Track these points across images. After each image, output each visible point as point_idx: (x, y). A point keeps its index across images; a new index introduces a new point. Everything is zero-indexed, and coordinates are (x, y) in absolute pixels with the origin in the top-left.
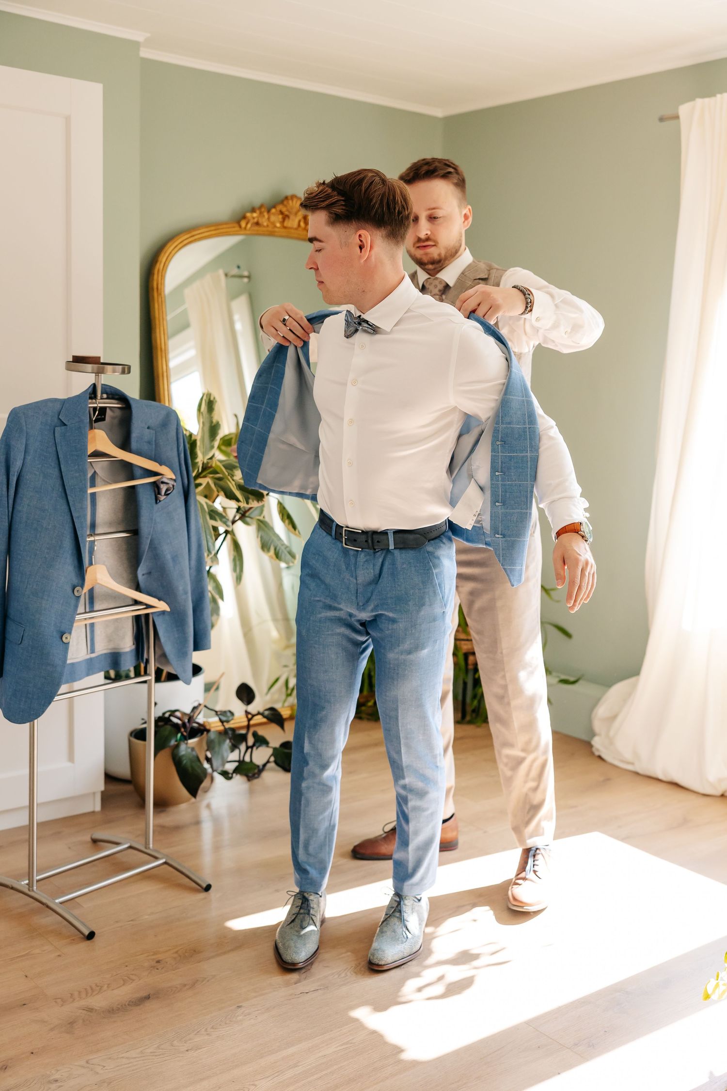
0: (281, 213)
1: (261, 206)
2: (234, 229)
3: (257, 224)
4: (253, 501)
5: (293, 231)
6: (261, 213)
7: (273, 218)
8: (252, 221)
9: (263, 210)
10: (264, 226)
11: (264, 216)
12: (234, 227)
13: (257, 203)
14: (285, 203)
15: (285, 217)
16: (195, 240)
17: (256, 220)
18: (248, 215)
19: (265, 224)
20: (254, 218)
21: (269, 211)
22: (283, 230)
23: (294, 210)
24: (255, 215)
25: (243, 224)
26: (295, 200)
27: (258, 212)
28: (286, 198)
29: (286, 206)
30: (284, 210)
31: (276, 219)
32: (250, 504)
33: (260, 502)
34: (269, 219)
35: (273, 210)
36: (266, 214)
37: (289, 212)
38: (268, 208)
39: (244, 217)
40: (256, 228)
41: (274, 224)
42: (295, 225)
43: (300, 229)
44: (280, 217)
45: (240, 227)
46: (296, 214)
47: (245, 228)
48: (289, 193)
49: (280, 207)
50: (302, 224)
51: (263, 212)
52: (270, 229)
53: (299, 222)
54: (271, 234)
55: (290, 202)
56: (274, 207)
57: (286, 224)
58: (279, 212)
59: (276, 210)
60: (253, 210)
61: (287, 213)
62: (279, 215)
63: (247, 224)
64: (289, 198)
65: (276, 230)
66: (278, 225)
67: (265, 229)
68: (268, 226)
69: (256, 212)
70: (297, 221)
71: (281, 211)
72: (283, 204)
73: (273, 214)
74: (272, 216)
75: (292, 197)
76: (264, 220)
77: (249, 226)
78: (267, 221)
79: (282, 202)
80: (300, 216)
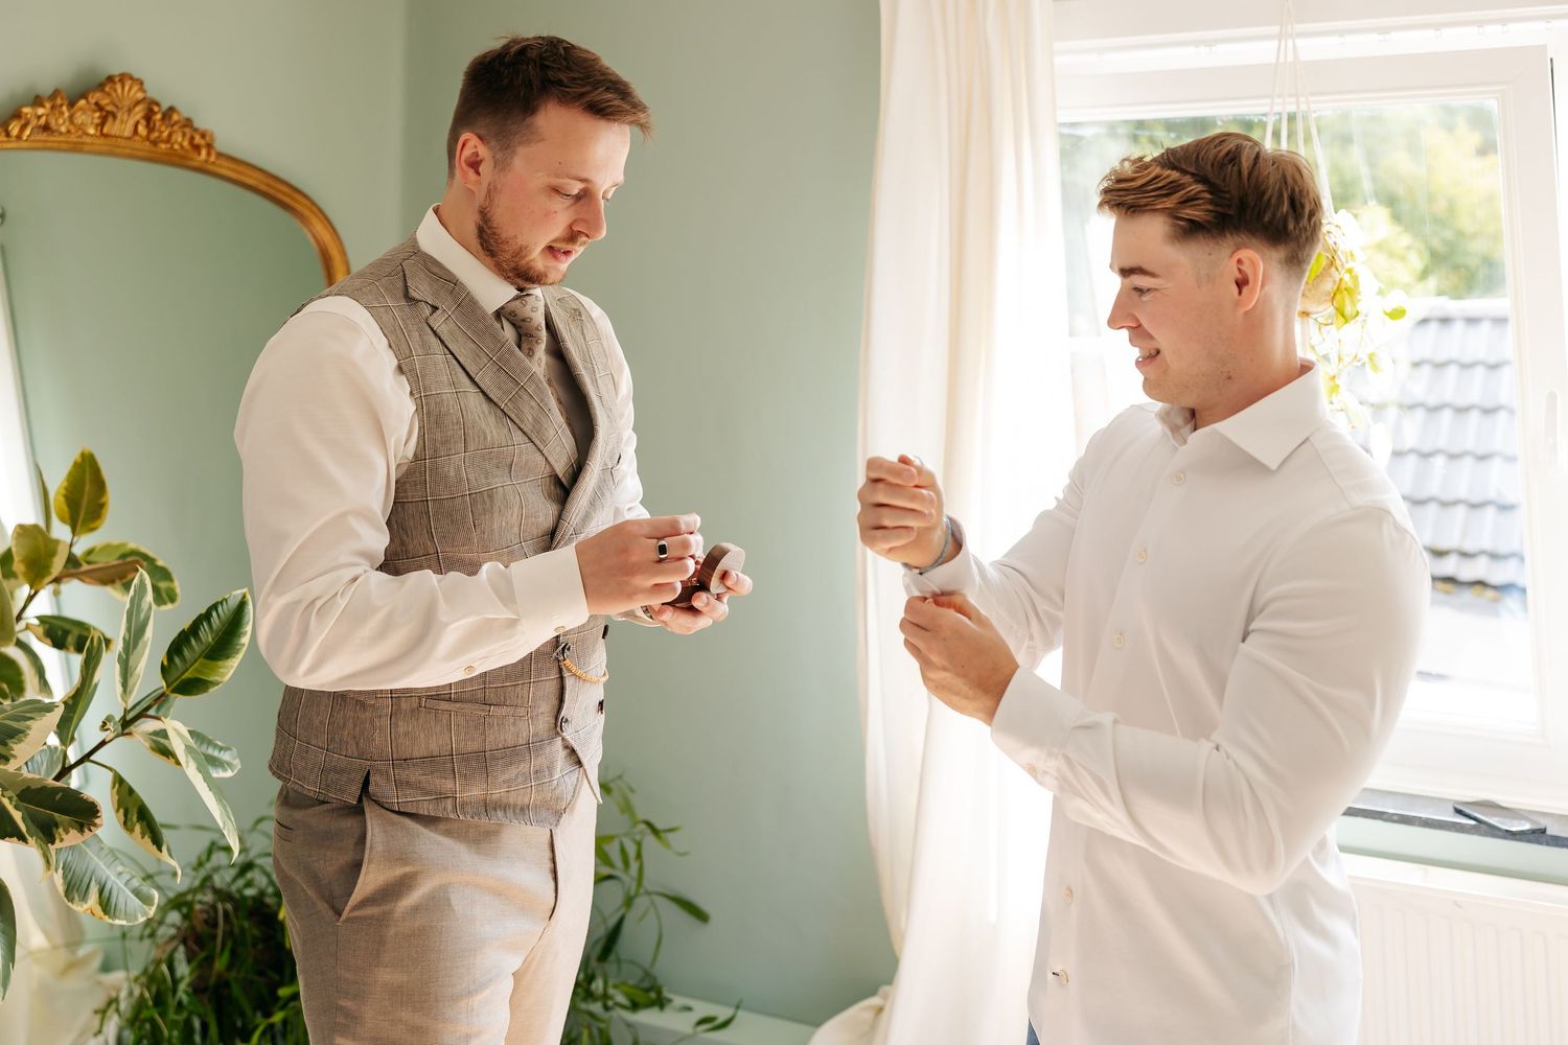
0: (98, 107)
1: (55, 94)
3: (46, 128)
5: (122, 142)
6: (53, 107)
7: (80, 118)
8: (34, 122)
9: (59, 101)
10: (61, 133)
11: (62, 113)
13: (46, 88)
14: (107, 89)
15: (106, 116)
17: (43, 121)
18: (26, 110)
19: (63, 129)
20: (39, 117)
21: (72, 105)
22: (102, 140)
23: (127, 103)
24: (41, 111)
25: (14, 129)
26: (128, 84)
27: (48, 105)
28: (110, 79)
29: (109, 94)
30: (104, 102)
31: (87, 119)
34: (71, 118)
35: (82, 102)
36: (64, 108)
37: (117, 107)
38: (72, 96)
39: (17, 115)
40: (43, 136)
41: (81, 128)
42: (128, 131)
43: (137, 138)
44: (97, 114)
45: (8, 134)
46: (130, 111)
47: (19, 137)
48: (116, 71)
49: (95, 97)
50: (142, 130)
51: (61, 105)
52: (73, 138)
53: (137, 124)
54: (76, 148)
55: (118, 87)
56: (84, 96)
57: (105, 130)
58: (94, 107)
59: (88, 102)
60: (38, 101)
61: (109, 108)
62: (94, 111)
63: (23, 128)
64: (117, 79)
65: (88, 140)
66: (92, 131)
67: (62, 138)
68: (69, 132)
69: (42, 106)
70: (131, 123)
71: (97, 104)
72: (103, 90)
73: (81, 109)
74: (79, 114)
75: (124, 77)
76: (61, 121)
77: (28, 132)
78: (67, 123)
79: (101, 87)
80: (140, 111)
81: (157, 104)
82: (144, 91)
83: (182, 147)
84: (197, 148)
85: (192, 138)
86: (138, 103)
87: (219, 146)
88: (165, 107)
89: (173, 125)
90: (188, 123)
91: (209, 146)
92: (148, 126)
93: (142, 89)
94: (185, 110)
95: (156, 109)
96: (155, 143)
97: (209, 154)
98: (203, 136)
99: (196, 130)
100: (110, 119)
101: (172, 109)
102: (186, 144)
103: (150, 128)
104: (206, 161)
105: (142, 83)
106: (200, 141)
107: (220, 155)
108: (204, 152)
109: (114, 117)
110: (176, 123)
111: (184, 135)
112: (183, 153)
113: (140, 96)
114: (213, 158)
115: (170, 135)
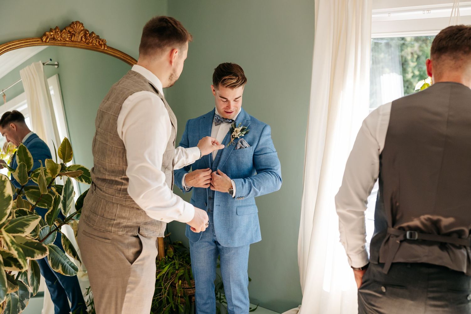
0: (70, 32)
1: (57, 28)
2: (39, 42)
3: (54, 39)
4: (38, 255)
5: (78, 43)
6: (55, 32)
7: (64, 35)
8: (50, 37)
10: (58, 40)
11: (58, 34)
12: (38, 41)
13: (53, 27)
15: (72, 35)
16: (11, 49)
17: (52, 37)
18: (47, 33)
19: (59, 39)
20: (51, 35)
21: (61, 31)
22: (71, 43)
23: (78, 31)
24: (52, 33)
25: (44, 39)
26: (78, 24)
28: (73, 23)
29: (72, 28)
31: (66, 36)
32: (35, 257)
33: (44, 255)
34: (61, 36)
35: (64, 31)
37: (75, 32)
38: (61, 29)
39: (45, 35)
40: (53, 41)
41: (64, 39)
42: (79, 40)
43: (82, 42)
44: (69, 34)
45: (42, 41)
46: (79, 33)
47: (45, 41)
49: (68, 29)
50: (83, 39)
51: (58, 31)
52: (62, 42)
53: (82, 37)
54: (64, 45)
55: (75, 25)
56: (65, 29)
57: (72, 39)
59: (66, 31)
60: (51, 30)
61: (73, 32)
63: (47, 39)
64: (75, 23)
65: (67, 42)
66: (68, 40)
67: (59, 42)
68: (61, 40)
69: (52, 32)
70: (80, 37)
71: (69, 31)
72: (71, 27)
73: (64, 33)
74: (63, 34)
75: (77, 22)
76: (58, 37)
77: (48, 40)
78: (60, 37)
79: (70, 26)
80: (82, 34)
81: (88, 31)
82: (84, 27)
83: (96, 45)
84: (101, 45)
85: (99, 42)
86: (82, 31)
87: (108, 44)
88: (90, 32)
89: (93, 38)
90: (98, 36)
91: (105, 45)
92: (85, 38)
93: (83, 26)
94: (97, 33)
95: (87, 33)
96: (88, 44)
97: (105, 47)
98: (103, 41)
99: (100, 39)
100: (73, 36)
101: (93, 33)
102: (97, 44)
103: (86, 39)
104: (104, 49)
105: (82, 24)
106: (102, 43)
107: (108, 47)
108: (103, 46)
109: (75, 35)
110: (94, 37)
111: (96, 41)
112: (96, 47)
113: (82, 28)
114: (106, 48)
115: (92, 41)
